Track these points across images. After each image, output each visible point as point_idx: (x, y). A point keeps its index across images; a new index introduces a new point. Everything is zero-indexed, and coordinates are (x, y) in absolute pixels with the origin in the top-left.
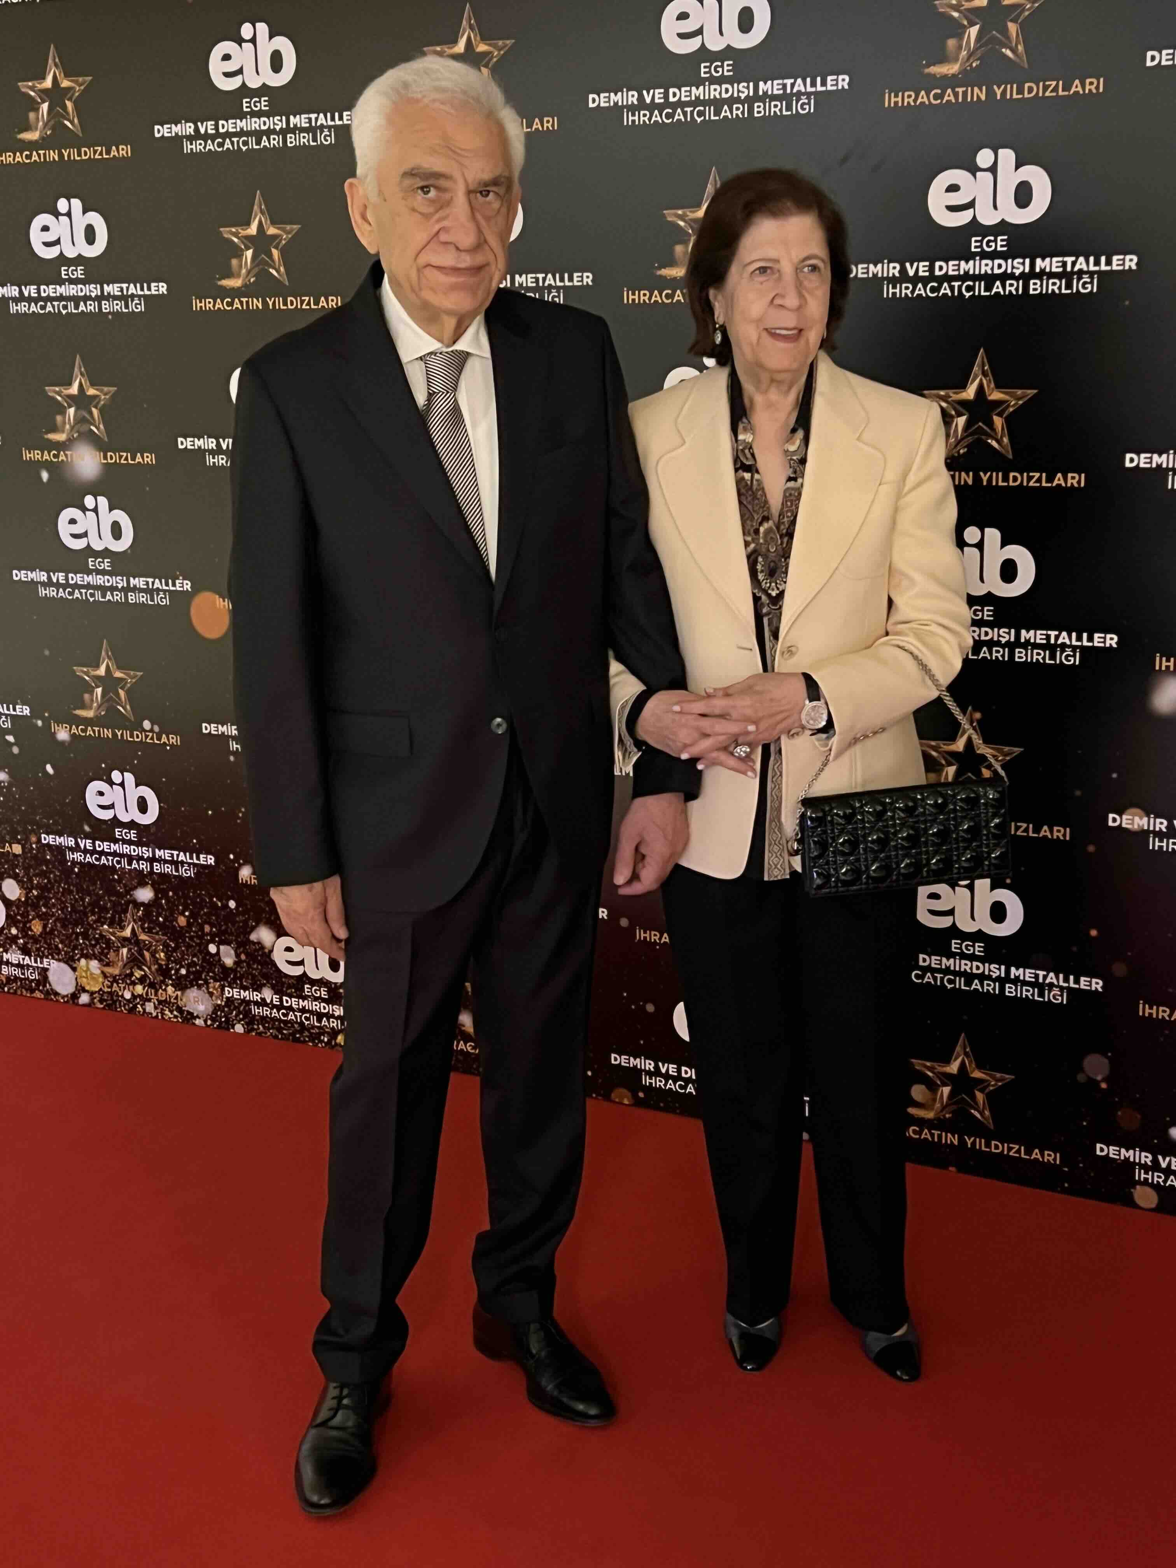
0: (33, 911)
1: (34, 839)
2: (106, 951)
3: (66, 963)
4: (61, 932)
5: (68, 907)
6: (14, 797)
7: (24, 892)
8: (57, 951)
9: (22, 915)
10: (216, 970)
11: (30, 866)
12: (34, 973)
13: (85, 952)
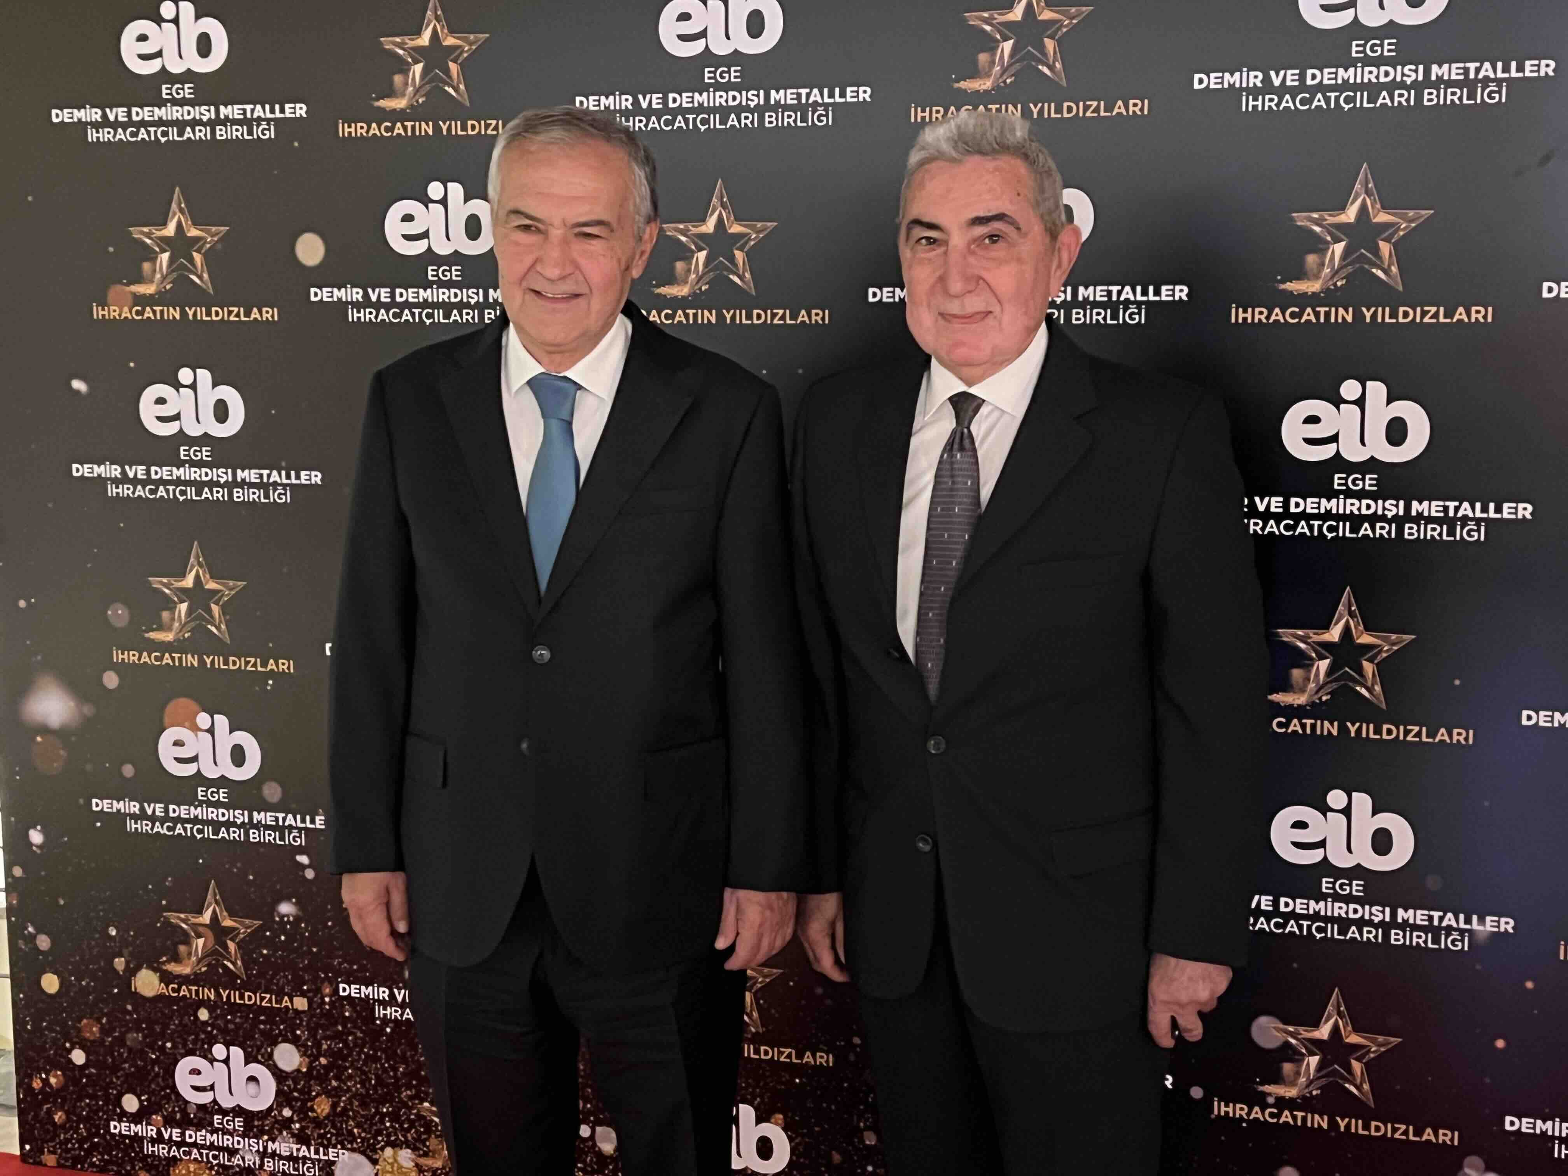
0: (320, 1085)
1: (327, 991)
2: (424, 1137)
3: (363, 1153)
4: (358, 1112)
5: (371, 1079)
6: (302, 935)
7: (307, 1060)
8: (350, 1139)
9: (300, 1092)
10: (589, 1159)
11: (318, 1026)
12: (314, 1167)
13: (393, 1138)
